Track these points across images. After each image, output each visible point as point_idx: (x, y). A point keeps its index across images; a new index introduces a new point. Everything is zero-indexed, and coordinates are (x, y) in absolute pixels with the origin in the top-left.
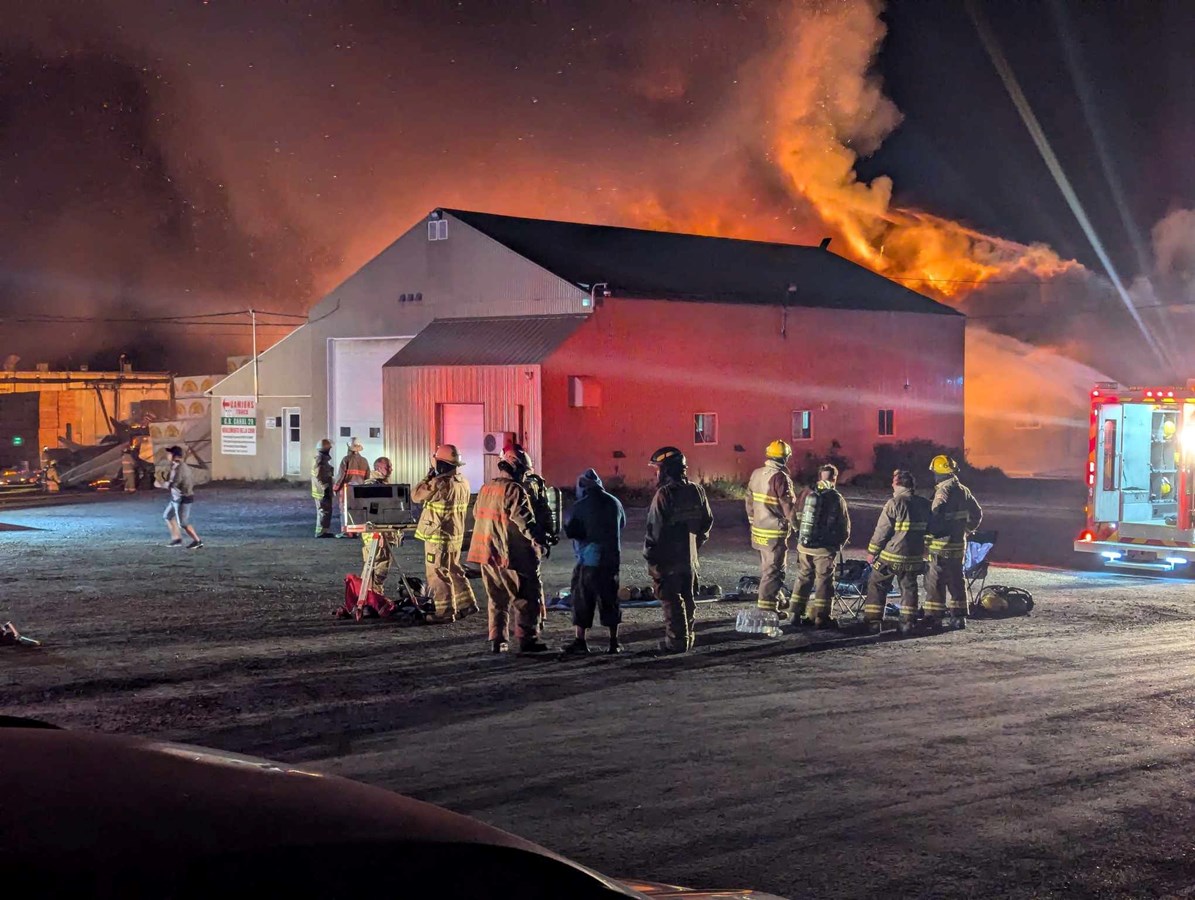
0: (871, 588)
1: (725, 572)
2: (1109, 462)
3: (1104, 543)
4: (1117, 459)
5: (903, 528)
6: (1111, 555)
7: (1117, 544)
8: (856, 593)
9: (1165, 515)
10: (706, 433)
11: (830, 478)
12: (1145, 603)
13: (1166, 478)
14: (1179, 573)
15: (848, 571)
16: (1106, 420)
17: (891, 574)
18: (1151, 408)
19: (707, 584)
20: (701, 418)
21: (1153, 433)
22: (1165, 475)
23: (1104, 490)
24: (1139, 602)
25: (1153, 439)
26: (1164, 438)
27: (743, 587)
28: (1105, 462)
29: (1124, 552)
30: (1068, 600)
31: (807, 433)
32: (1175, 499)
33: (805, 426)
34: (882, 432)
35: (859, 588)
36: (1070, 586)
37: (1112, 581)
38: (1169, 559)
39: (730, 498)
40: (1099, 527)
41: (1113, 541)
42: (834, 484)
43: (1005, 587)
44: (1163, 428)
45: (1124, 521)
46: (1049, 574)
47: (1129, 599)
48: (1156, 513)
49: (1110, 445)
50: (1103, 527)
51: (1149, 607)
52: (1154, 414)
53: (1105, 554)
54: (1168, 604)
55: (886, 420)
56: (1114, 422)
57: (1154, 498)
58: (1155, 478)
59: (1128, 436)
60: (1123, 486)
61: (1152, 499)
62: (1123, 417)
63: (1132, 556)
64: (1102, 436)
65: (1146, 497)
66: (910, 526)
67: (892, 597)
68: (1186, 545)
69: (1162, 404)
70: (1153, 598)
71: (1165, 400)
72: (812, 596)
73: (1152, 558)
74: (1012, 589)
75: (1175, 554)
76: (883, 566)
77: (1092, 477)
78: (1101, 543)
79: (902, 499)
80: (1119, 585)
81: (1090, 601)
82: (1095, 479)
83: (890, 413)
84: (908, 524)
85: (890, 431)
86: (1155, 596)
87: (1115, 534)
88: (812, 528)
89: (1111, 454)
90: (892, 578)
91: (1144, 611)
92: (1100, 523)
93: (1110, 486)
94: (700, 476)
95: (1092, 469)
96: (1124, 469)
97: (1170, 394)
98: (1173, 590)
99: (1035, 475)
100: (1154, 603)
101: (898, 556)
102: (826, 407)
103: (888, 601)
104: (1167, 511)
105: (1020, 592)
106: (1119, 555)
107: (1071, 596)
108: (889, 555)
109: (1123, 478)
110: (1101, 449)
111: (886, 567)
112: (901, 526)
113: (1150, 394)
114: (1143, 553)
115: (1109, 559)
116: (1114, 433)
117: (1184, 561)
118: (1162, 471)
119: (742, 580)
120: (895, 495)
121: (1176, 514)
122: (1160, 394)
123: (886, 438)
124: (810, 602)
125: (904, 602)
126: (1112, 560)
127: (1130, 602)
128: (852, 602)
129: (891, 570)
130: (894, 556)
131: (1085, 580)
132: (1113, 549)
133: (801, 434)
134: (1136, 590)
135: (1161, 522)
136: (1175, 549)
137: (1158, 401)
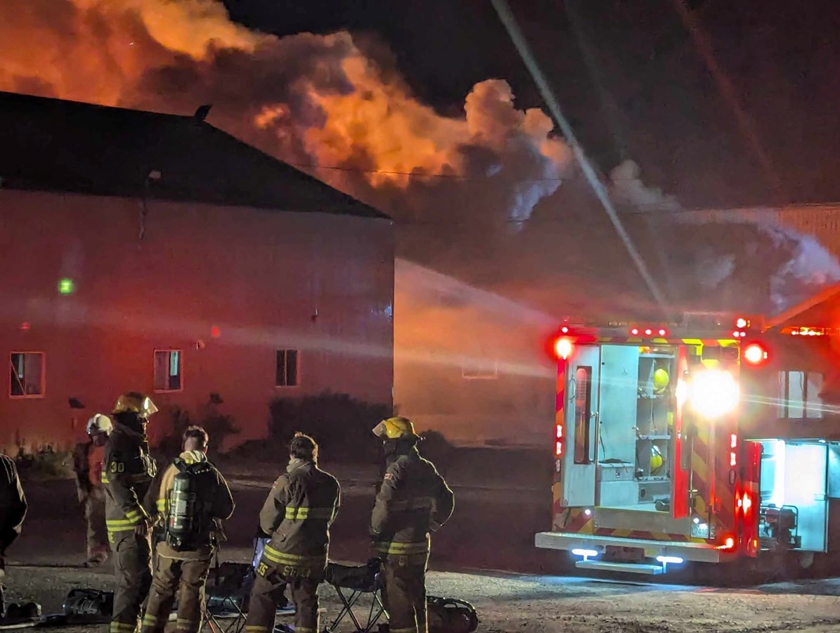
0: (254, 602)
1: (49, 584)
2: (582, 424)
3: (575, 536)
4: (592, 421)
5: (299, 516)
6: (585, 554)
7: (593, 537)
8: (236, 611)
9: (655, 498)
10: (26, 381)
11: (199, 446)
12: (627, 618)
13: (656, 447)
14: (672, 577)
15: (223, 578)
16: (579, 367)
17: (283, 582)
18: (635, 352)
19: (20, 602)
20: (21, 358)
21: (640, 385)
22: (656, 442)
23: (575, 463)
24: (619, 617)
25: (639, 393)
26: (655, 393)
27: (72, 603)
28: (577, 425)
29: (601, 547)
30: (525, 615)
31: (175, 381)
32: (668, 476)
33: (174, 372)
34: (280, 381)
35: (239, 601)
36: (529, 596)
37: (585, 589)
38: (660, 559)
39: (62, 476)
40: (569, 514)
41: (587, 533)
42: (204, 454)
43: (440, 599)
44: (653, 378)
45: (602, 505)
46: (501, 580)
47: (606, 613)
48: (643, 495)
49: (584, 401)
50: (574, 514)
51: (632, 624)
52: (641, 359)
53: (577, 552)
54: (657, 619)
55: (286, 363)
56: (588, 370)
57: (641, 474)
58: (642, 446)
59: (607, 388)
60: (600, 457)
61: (638, 475)
62: (601, 363)
63: (612, 554)
64: (572, 389)
65: (630, 473)
66: (308, 514)
67: (285, 615)
68: (681, 538)
69: (652, 345)
70: (637, 612)
71: (656, 340)
72: (173, 616)
73: (636, 555)
74: (450, 601)
75: (667, 551)
76: (271, 571)
77: (559, 445)
78: (571, 535)
79: (299, 475)
80: (594, 594)
81: (554, 617)
82: (563, 449)
83: (292, 354)
84: (306, 510)
85: (291, 381)
86: (641, 609)
87: (589, 523)
88: (185, 522)
89: (585, 414)
90: (284, 587)
91: (625, 629)
92: (570, 508)
93: (583, 456)
94: (18, 444)
95: (559, 434)
96: (602, 434)
97: (662, 332)
98: (664, 600)
99: (488, 442)
100: (639, 618)
101: (291, 556)
102: (203, 345)
103: (277, 621)
104: (659, 493)
105: (460, 605)
106: (594, 553)
107: (529, 609)
108: (275, 553)
109: (599, 446)
110: (572, 406)
111: (275, 572)
112: (295, 513)
113: (635, 332)
114: (626, 549)
115: (581, 558)
116: (589, 386)
117: (679, 560)
118: (652, 437)
119: (72, 593)
120: (289, 469)
121: (668, 496)
122: (648, 332)
123: (285, 390)
124: (169, 624)
125: (300, 623)
126: (585, 559)
127: (607, 618)
128: (229, 623)
129: (281, 576)
130: (285, 555)
131: (550, 588)
132: (586, 545)
133: (167, 383)
134: (615, 600)
135: (650, 507)
136: (668, 544)
137: (645, 341)
